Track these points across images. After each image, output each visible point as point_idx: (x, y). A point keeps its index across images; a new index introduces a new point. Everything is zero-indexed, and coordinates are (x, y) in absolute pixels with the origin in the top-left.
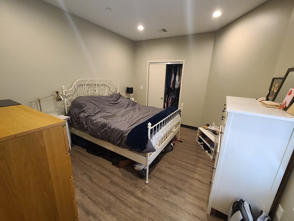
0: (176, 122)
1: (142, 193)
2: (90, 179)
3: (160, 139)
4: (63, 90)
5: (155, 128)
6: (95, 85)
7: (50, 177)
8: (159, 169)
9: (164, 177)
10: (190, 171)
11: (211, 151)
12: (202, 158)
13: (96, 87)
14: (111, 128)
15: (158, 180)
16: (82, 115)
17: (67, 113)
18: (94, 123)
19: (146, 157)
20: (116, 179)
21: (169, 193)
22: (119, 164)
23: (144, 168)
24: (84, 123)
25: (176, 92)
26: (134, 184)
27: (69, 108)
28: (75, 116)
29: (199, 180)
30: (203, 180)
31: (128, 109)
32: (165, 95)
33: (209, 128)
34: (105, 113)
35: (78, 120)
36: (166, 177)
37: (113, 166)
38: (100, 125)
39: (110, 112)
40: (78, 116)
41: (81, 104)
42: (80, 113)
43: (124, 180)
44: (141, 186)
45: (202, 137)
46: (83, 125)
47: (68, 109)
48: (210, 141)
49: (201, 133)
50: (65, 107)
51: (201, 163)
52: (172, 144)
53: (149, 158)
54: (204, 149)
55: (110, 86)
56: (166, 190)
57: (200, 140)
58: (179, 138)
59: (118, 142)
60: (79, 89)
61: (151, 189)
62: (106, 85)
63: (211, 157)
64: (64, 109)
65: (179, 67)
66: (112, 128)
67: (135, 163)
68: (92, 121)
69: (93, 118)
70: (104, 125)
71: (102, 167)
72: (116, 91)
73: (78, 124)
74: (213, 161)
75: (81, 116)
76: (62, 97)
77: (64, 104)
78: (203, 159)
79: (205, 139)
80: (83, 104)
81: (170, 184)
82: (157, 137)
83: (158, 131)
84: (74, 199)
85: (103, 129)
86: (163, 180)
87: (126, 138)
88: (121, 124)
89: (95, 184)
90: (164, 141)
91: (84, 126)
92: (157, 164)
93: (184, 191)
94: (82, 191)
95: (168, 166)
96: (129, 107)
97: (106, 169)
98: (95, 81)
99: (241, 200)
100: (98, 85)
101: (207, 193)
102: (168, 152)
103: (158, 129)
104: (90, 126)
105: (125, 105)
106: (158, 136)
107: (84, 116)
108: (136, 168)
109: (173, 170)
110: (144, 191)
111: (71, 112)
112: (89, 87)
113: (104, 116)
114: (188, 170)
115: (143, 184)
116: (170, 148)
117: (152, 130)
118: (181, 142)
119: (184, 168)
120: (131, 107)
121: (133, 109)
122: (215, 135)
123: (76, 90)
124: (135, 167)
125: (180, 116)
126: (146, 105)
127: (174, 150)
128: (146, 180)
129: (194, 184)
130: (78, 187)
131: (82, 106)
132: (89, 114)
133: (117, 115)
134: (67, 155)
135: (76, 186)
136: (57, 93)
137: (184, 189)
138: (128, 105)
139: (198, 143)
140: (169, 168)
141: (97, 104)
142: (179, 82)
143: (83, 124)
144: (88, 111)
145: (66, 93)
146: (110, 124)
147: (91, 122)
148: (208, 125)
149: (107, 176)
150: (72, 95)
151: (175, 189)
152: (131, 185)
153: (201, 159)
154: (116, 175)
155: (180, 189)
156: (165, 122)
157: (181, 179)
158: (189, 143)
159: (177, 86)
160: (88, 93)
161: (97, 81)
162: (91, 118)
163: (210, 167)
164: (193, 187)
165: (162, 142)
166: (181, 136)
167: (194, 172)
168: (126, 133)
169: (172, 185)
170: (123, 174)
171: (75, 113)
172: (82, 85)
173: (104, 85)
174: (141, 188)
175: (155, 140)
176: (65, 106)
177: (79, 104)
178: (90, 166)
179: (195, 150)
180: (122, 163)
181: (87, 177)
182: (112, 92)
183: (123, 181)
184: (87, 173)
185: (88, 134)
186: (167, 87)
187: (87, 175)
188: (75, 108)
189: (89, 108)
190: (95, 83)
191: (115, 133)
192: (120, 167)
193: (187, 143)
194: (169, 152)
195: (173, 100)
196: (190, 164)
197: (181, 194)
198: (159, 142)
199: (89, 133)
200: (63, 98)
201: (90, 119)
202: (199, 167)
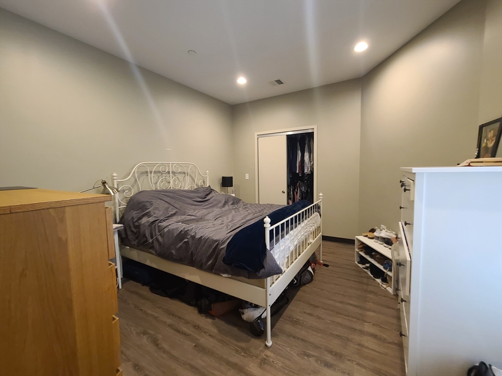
0: (314, 227)
1: (260, 368)
2: (155, 342)
3: (288, 254)
4: (115, 180)
5: (277, 228)
6: (169, 172)
7: (70, 309)
8: (290, 318)
9: (302, 333)
10: (354, 318)
11: (388, 278)
12: (371, 292)
13: (170, 176)
14: (196, 237)
15: (291, 338)
16: (144, 220)
17: (118, 220)
18: (165, 231)
19: (264, 288)
20: (205, 340)
21: (316, 365)
22: (211, 310)
23: (261, 315)
24: (148, 234)
25: (307, 181)
26: (242, 348)
27: (123, 212)
28: (132, 225)
29: (374, 336)
30: (384, 336)
31: (227, 207)
32: (289, 186)
33: (375, 234)
34: (185, 216)
35: (137, 231)
36: (305, 333)
37: (199, 316)
38: (175, 235)
39: (193, 214)
40: (137, 224)
41: (143, 202)
42: (140, 218)
43: (221, 341)
44: (258, 352)
45: (366, 254)
46: (145, 239)
47: (121, 213)
48: (383, 259)
49: (362, 246)
50: (115, 211)
51: (373, 303)
52: (310, 269)
53: (270, 289)
54: (372, 276)
55: (193, 175)
56: (310, 359)
57: (363, 260)
58: (321, 260)
59: (210, 262)
60: (141, 179)
61: (278, 357)
62: (188, 173)
63: (390, 290)
64: (113, 214)
65: (307, 139)
66: (198, 236)
67: (243, 304)
68: (161, 229)
69: (164, 224)
70: (183, 235)
71: (180, 318)
72: (204, 183)
73: (137, 238)
74: (394, 297)
75: (143, 223)
76: (111, 191)
77: (114, 204)
78: (375, 293)
79: (372, 257)
80: (147, 202)
81: (316, 347)
82: (282, 248)
83: (283, 237)
84: (118, 371)
85: (181, 241)
86: (301, 339)
87: (223, 252)
88: (214, 229)
89: (165, 352)
90: (295, 259)
91: (147, 241)
92: (287, 307)
93: (349, 360)
94: (137, 368)
95: (307, 311)
96: (227, 206)
97: (187, 322)
98: (169, 166)
99: (482, 364)
100: (174, 173)
101: (398, 361)
102: (304, 284)
103: (283, 233)
104: (157, 240)
105: (220, 202)
106: (284, 246)
107: (148, 222)
108: (245, 317)
109: (319, 318)
110: (264, 362)
111: (126, 217)
112: (159, 176)
113: (183, 219)
114: (348, 316)
115: (261, 349)
116: (308, 277)
117: (271, 231)
118: (327, 266)
119: (340, 314)
120: (231, 207)
121: (234, 208)
122: (390, 247)
123: (136, 181)
124: (243, 314)
125: (320, 215)
126: (257, 202)
127: (315, 280)
128: (266, 339)
129: (366, 344)
130: (129, 360)
131: (144, 206)
132: (157, 217)
133: (207, 217)
134: (110, 267)
135: (125, 358)
136: (104, 183)
137: (348, 356)
138: (226, 203)
139: (359, 267)
140: (310, 315)
141: (172, 201)
142: (311, 162)
143: (144, 236)
144: (155, 213)
145: (119, 186)
146: (193, 231)
147: (159, 231)
148: (373, 231)
149: (189, 335)
150: (130, 190)
151: (329, 355)
152: (237, 351)
153: (370, 296)
154: (205, 332)
155: (338, 356)
156: (295, 223)
157: (337, 335)
158: (342, 268)
159: (308, 169)
160: (156, 186)
161: (172, 166)
162: (160, 224)
163: (392, 309)
164: (364, 350)
165: (293, 262)
166: (325, 257)
167: (362, 319)
168: (224, 243)
169: (321, 348)
170: (219, 331)
171: (133, 218)
172: (147, 172)
173: (184, 173)
174: (257, 357)
175: (278, 254)
176: (115, 207)
177: (139, 203)
178: (156, 318)
179: (356, 280)
180: (217, 308)
181: (148, 338)
182: (196, 185)
183: (219, 344)
184: (148, 330)
185: (153, 254)
186: (290, 172)
187: (149, 334)
188: (132, 209)
189: (156, 208)
190: (169, 169)
191: (204, 245)
192: (212, 316)
193: (338, 267)
194: (307, 285)
195: (302, 195)
196: (351, 305)
197: (342, 366)
198: (287, 260)
199: (156, 252)
200: (113, 192)
201: (159, 226)
202: (369, 310)
